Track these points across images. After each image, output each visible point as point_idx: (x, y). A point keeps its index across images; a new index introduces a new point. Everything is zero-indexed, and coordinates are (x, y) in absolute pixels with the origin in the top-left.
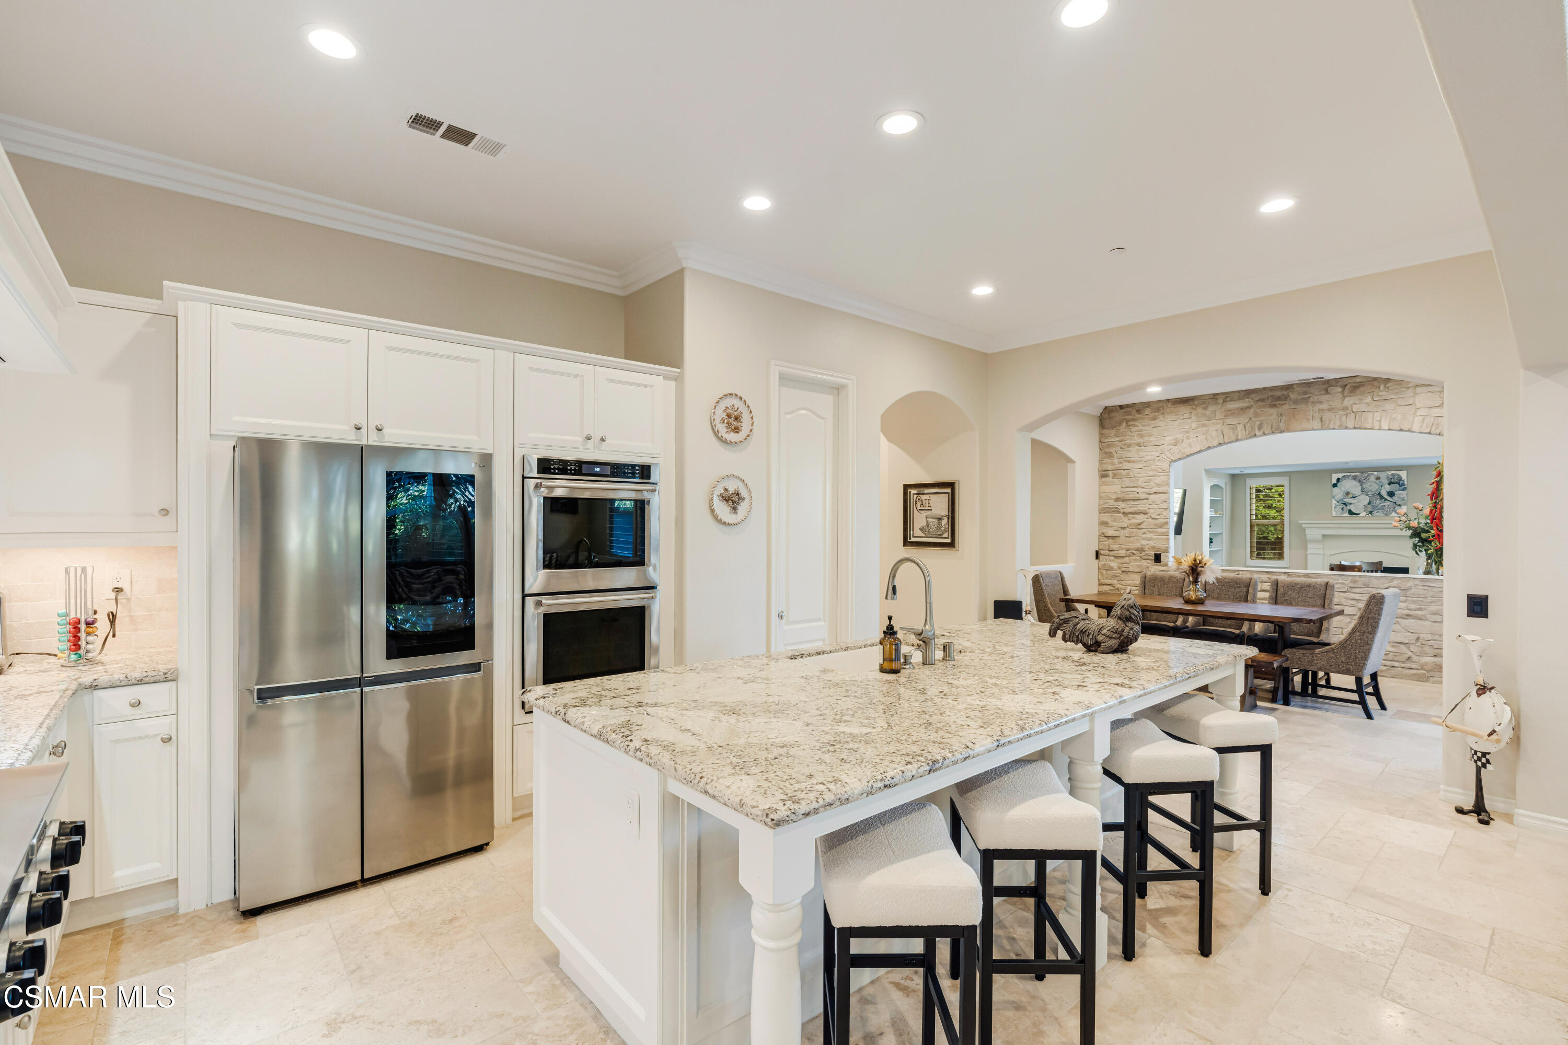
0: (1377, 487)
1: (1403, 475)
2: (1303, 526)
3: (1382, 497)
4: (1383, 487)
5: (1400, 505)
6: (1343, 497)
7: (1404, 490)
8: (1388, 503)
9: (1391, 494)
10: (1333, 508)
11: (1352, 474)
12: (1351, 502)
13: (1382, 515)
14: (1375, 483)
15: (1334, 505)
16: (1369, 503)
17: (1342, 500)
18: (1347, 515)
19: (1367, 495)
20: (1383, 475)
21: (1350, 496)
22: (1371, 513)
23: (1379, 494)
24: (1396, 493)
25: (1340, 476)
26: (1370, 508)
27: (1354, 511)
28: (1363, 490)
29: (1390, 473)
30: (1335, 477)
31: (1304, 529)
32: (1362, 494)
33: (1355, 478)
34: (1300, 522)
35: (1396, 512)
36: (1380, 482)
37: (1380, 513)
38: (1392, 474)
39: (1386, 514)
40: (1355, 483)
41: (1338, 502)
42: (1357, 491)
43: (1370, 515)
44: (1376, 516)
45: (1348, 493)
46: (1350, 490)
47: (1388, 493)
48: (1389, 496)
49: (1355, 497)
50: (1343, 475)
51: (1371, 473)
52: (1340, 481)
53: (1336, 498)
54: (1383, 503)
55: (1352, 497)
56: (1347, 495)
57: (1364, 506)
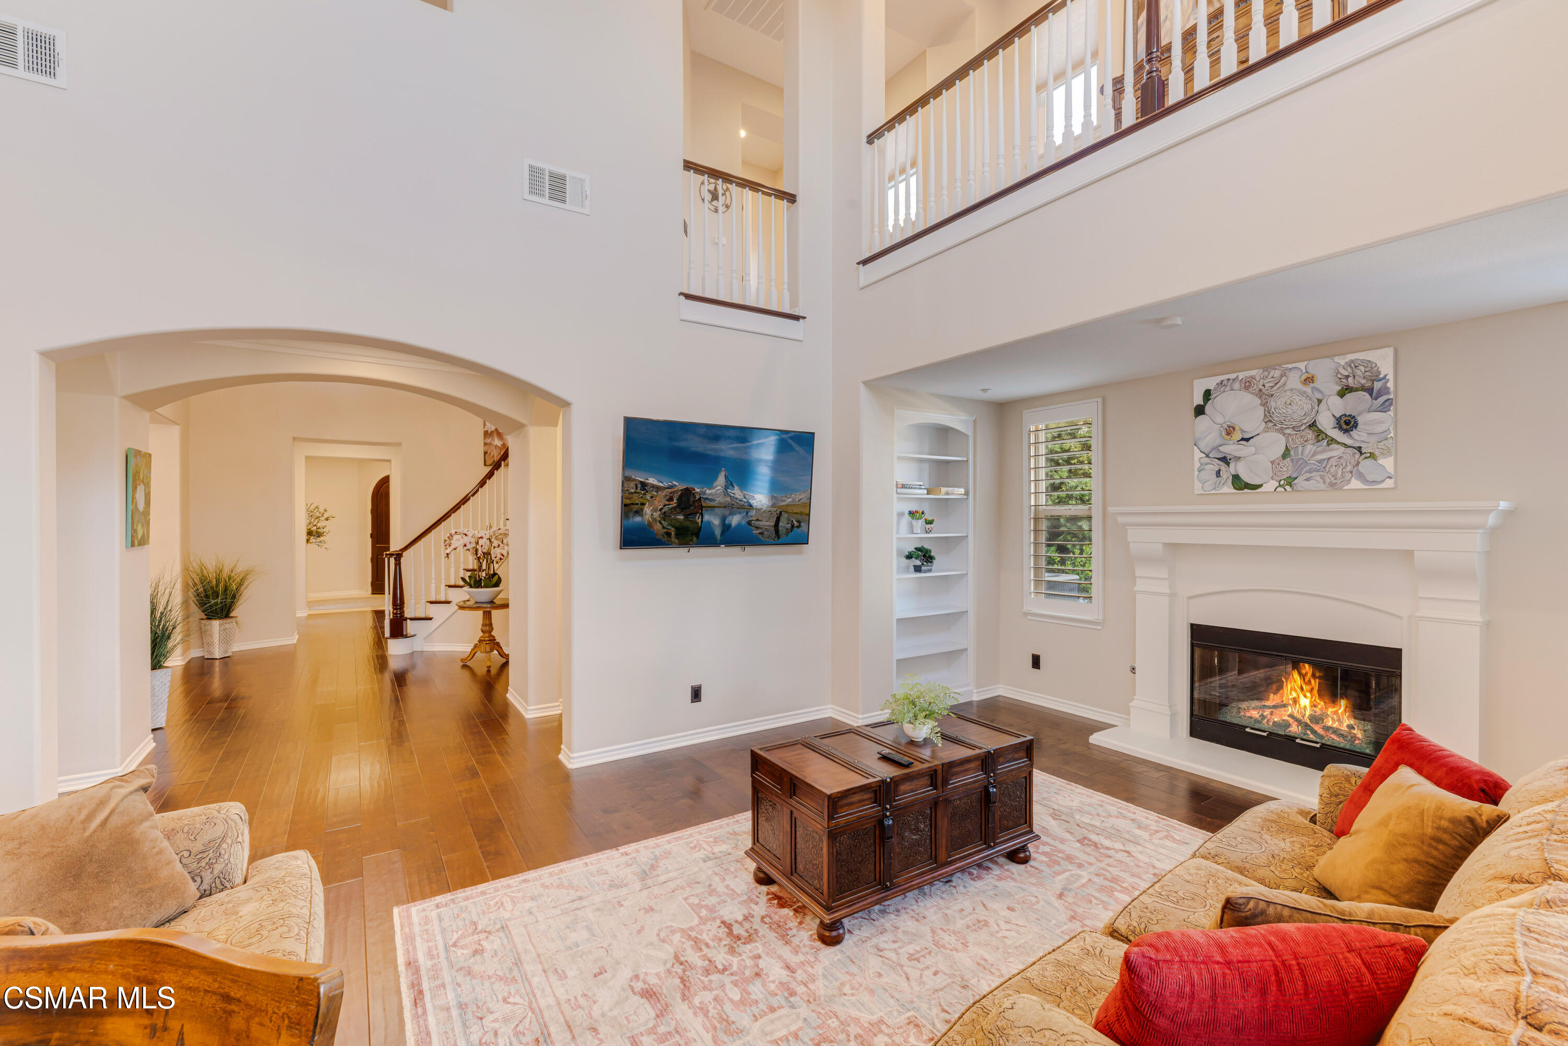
0: (1308, 405)
1: (1383, 359)
2: (1121, 520)
3: (1320, 434)
4: (1323, 405)
5: (1372, 456)
6: (1218, 441)
7: (1386, 406)
8: (1338, 451)
9: (1347, 424)
10: (1196, 473)
11: (1241, 375)
12: (1237, 454)
13: (1322, 486)
14: (1303, 393)
15: (1197, 465)
16: (1286, 454)
17: (1216, 448)
18: (1228, 489)
19: (1281, 431)
20: (1324, 368)
21: (1238, 435)
22: (1290, 481)
23: (1313, 425)
24: (1360, 420)
25: (1211, 383)
26: (1287, 468)
27: (1246, 477)
28: (1268, 419)
29: (1342, 360)
30: (1201, 385)
31: (1125, 529)
32: (1266, 430)
33: (1247, 385)
35: (1362, 477)
36: (1314, 389)
37: (1316, 483)
38: (1351, 364)
39: (1332, 485)
40: (1249, 399)
41: (1207, 456)
42: (1252, 422)
43: (1288, 488)
44: (1307, 491)
45: (1230, 430)
46: (1236, 421)
47: (1338, 420)
48: (1340, 428)
49: (1247, 440)
50: (1218, 379)
51: (1290, 366)
52: (1212, 397)
53: (1202, 445)
54: (1323, 451)
55: (1243, 439)
56: (1228, 434)
57: (1272, 462)
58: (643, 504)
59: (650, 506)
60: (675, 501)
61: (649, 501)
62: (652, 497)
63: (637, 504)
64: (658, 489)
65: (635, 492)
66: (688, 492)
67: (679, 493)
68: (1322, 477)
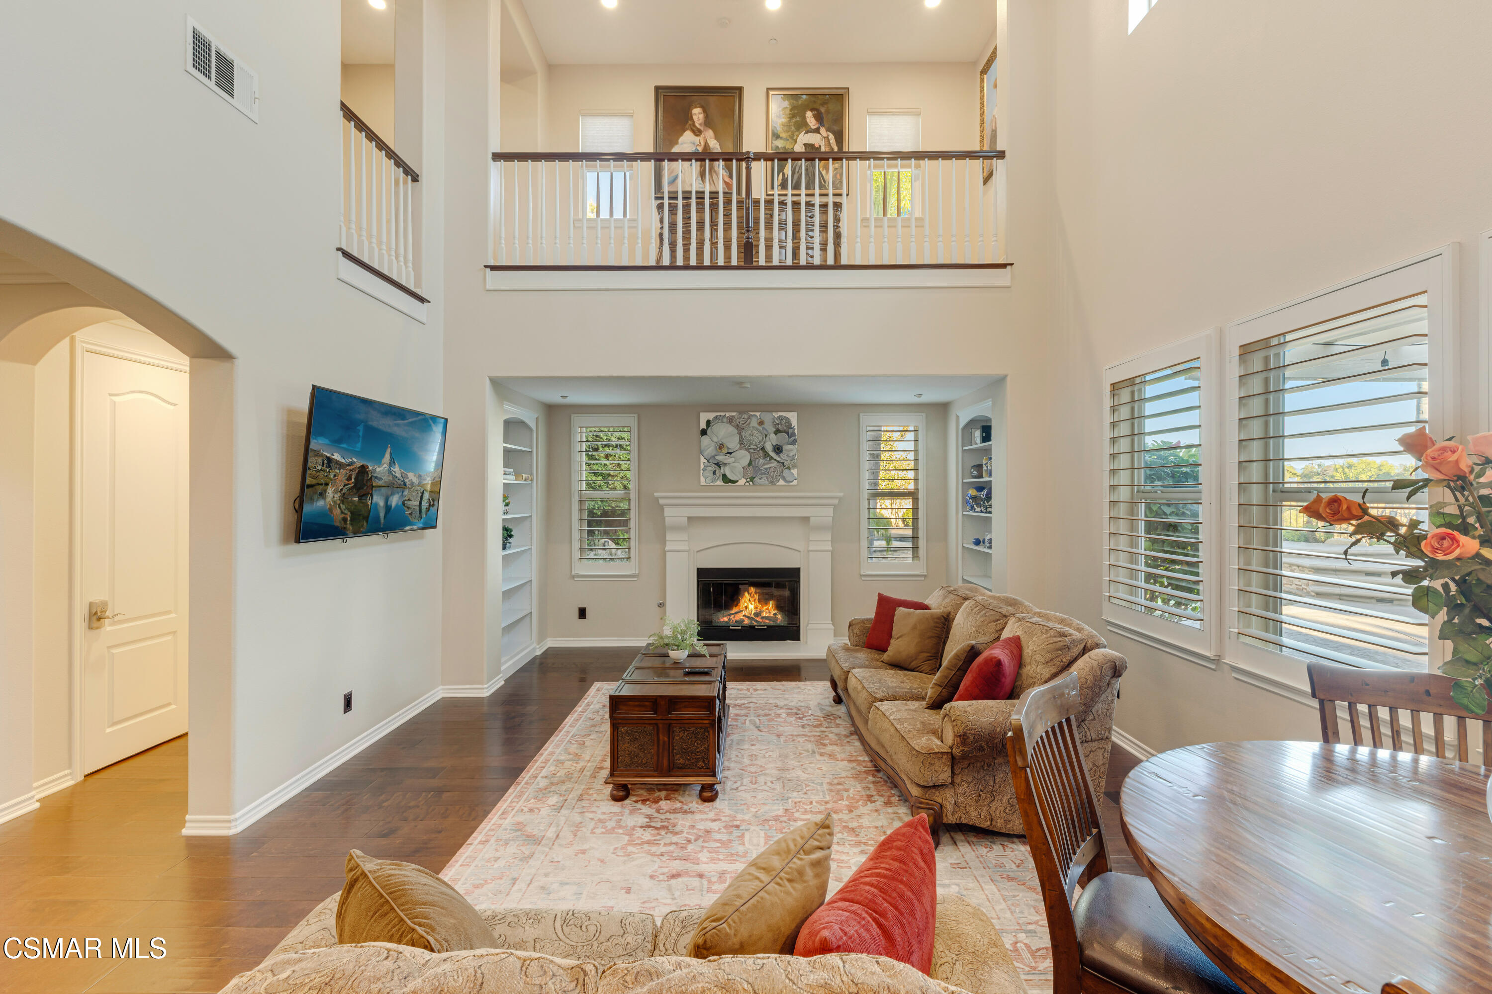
0: (760, 438)
1: (793, 417)
2: (661, 501)
3: (766, 454)
4: (767, 438)
5: (788, 468)
6: (714, 453)
7: (794, 443)
8: (774, 464)
9: (778, 449)
10: (702, 472)
11: (728, 414)
12: (726, 461)
13: (767, 483)
14: (758, 429)
15: (702, 466)
16: (750, 464)
17: (713, 457)
18: (720, 482)
19: (748, 450)
20: (768, 418)
21: (725, 450)
22: (752, 479)
23: (763, 449)
24: (783, 448)
25: (711, 416)
26: (751, 472)
27: (730, 476)
28: (741, 442)
29: (776, 415)
30: (705, 417)
31: (661, 508)
32: (740, 449)
33: (730, 420)
34: (656, 495)
35: (784, 479)
36: (764, 428)
37: (764, 481)
38: (779, 417)
39: (772, 482)
40: (731, 429)
41: (708, 461)
42: (733, 443)
43: (751, 483)
44: (760, 485)
45: (721, 446)
46: (724, 441)
47: (774, 447)
48: (775, 452)
49: (730, 453)
50: (715, 414)
51: (752, 413)
52: (711, 425)
53: (705, 454)
54: (767, 464)
55: (728, 453)
56: (720, 449)
57: (743, 468)
58: (327, 484)
59: (333, 486)
60: (353, 480)
61: (332, 480)
62: (335, 476)
63: (322, 484)
64: (341, 466)
65: (321, 470)
66: (363, 470)
67: (357, 471)
68: (767, 478)
